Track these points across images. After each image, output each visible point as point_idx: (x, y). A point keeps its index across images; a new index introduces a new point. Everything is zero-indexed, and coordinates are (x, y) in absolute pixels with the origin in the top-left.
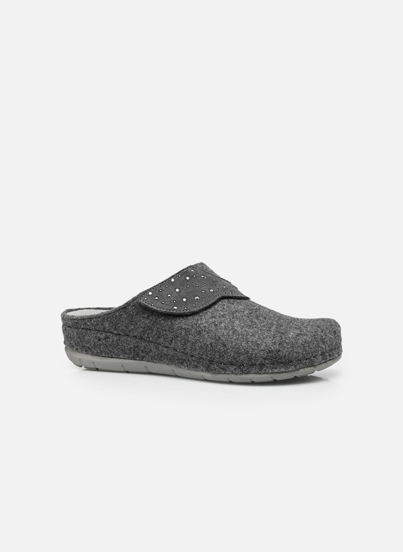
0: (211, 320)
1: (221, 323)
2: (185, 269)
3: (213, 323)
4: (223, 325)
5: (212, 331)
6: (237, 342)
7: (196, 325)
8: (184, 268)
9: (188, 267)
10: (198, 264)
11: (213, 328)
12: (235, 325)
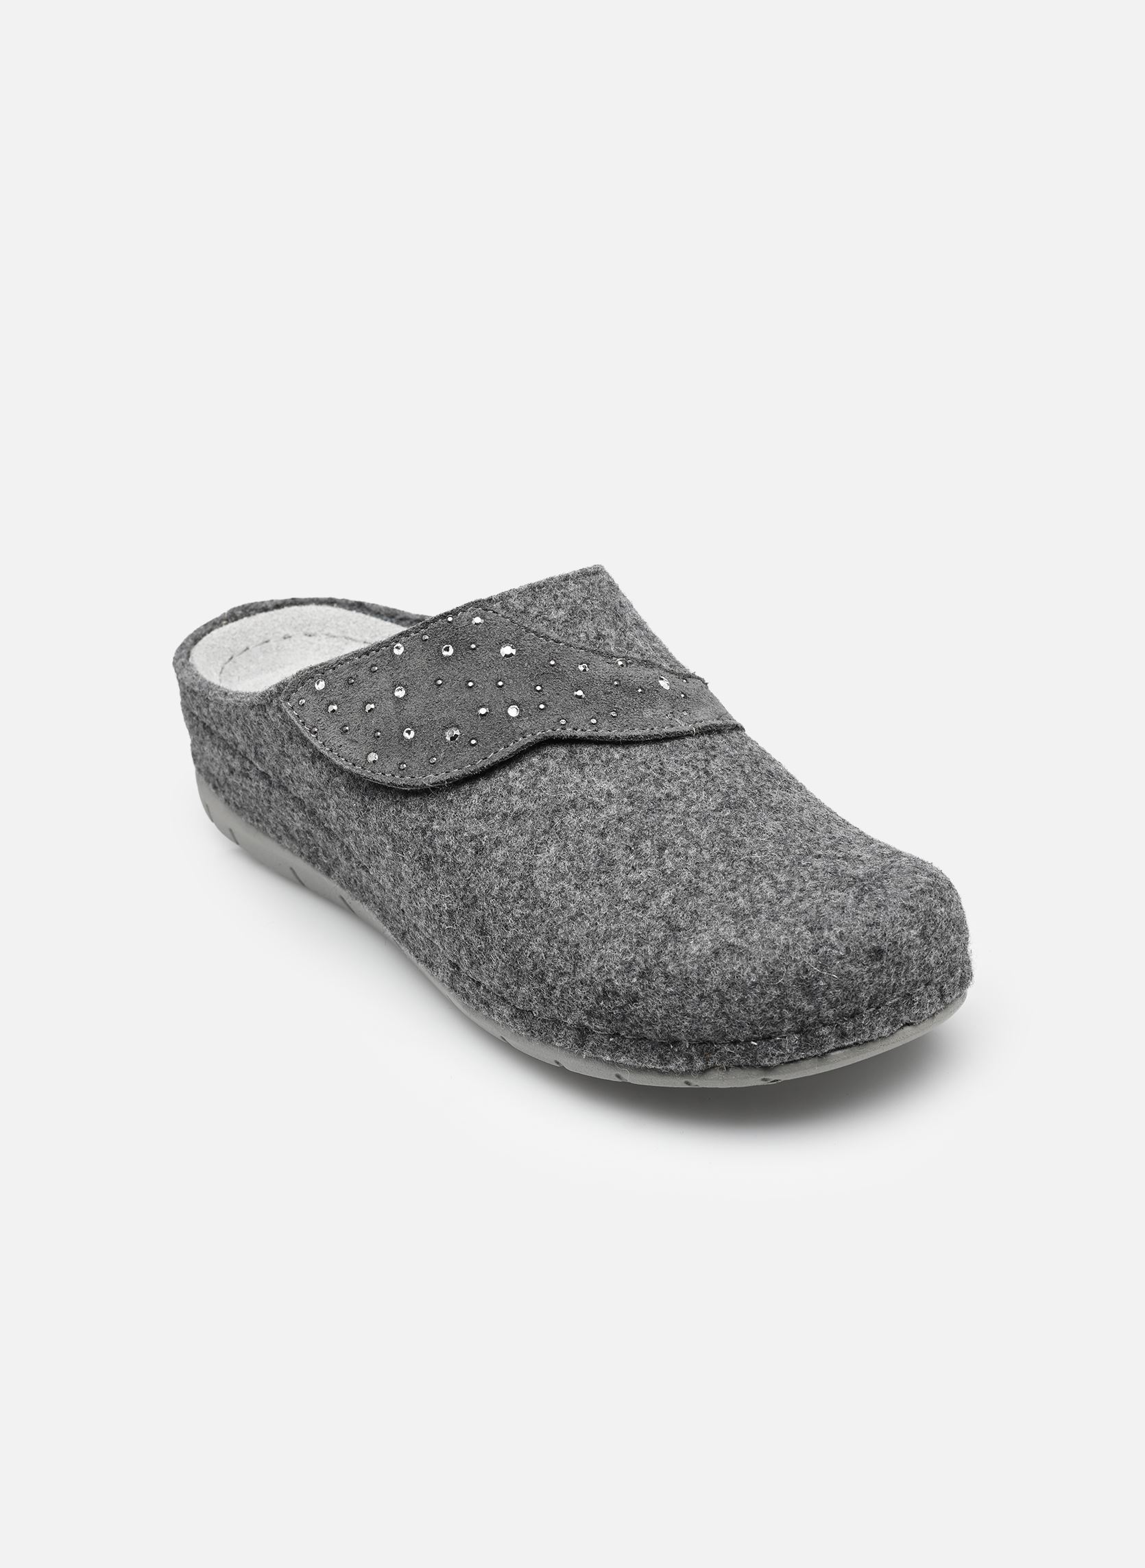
0: (471, 828)
1: (498, 843)
2: (454, 613)
3: (473, 838)
4: (499, 854)
5: (460, 870)
6: (520, 932)
7: (424, 833)
8: (449, 609)
9: (464, 609)
10: (514, 590)
11: (467, 857)
12: (539, 863)
